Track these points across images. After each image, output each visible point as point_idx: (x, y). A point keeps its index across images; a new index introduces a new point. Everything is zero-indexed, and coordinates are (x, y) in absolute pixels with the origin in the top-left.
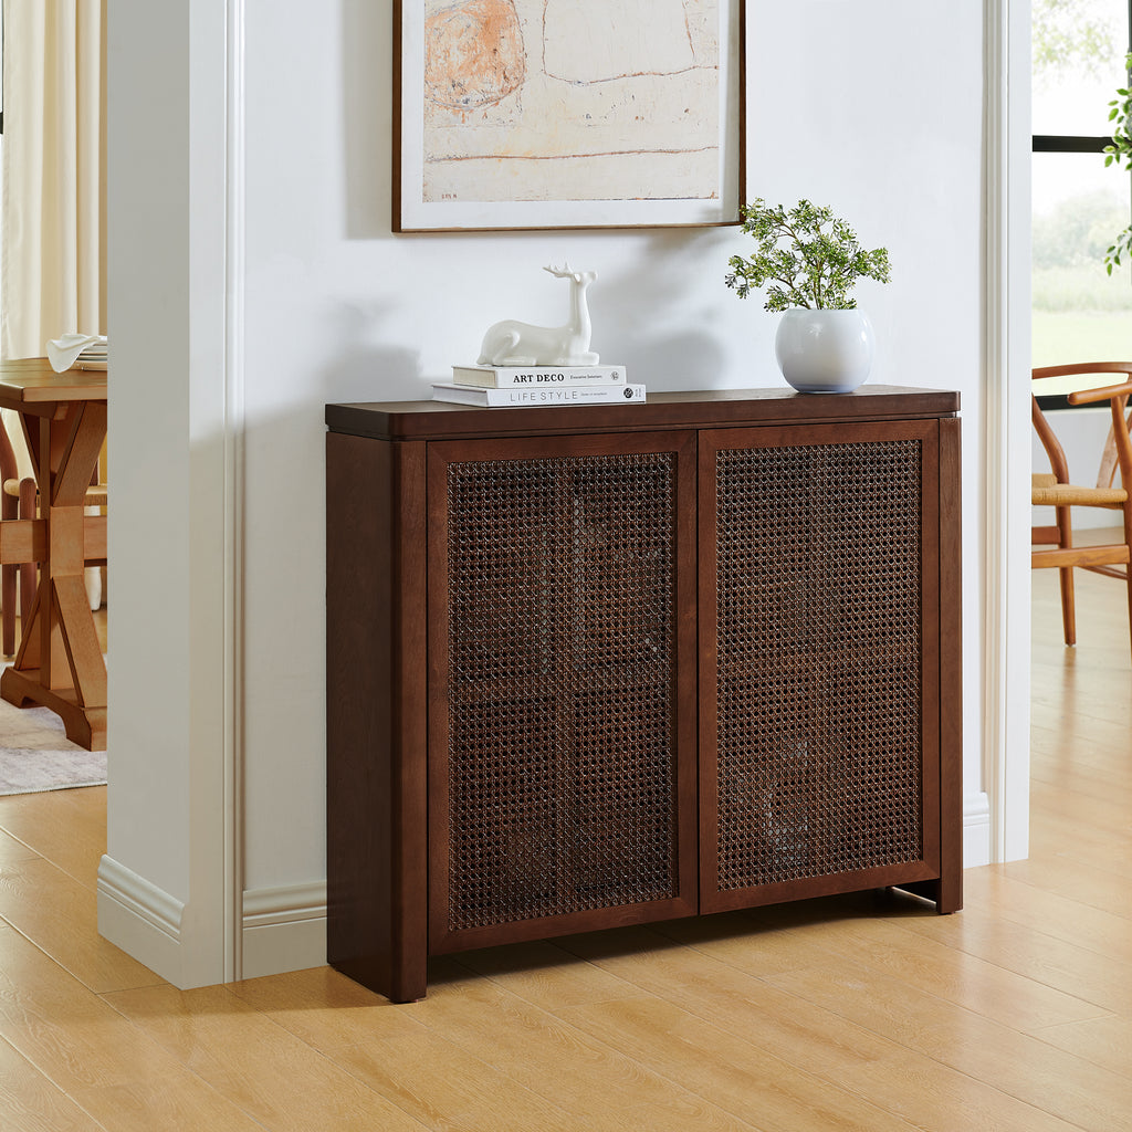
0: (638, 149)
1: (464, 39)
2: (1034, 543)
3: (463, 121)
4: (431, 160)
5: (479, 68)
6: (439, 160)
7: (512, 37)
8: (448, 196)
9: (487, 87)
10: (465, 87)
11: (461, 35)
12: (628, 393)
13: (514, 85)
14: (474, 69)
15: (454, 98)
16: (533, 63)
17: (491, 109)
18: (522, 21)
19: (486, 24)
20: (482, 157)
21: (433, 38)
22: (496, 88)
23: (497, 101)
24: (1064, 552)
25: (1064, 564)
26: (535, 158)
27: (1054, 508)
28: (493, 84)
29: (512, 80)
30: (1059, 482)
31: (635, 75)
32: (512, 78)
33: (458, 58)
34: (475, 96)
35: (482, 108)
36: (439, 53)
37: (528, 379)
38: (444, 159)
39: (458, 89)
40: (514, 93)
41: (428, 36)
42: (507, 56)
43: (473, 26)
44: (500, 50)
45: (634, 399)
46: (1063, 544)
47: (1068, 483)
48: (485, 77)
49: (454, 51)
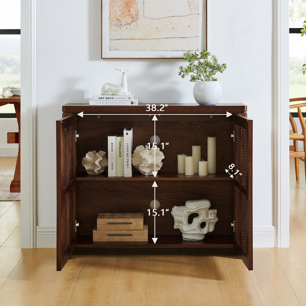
0: (173, 37)
1: (120, 8)
2: (290, 150)
3: (120, 30)
4: (111, 40)
5: (125, 15)
6: (114, 40)
7: (134, 7)
8: (116, 49)
9: (127, 20)
10: (121, 20)
11: (119, 7)
12: (132, 103)
13: (135, 20)
14: (123, 16)
15: (117, 23)
16: (140, 14)
17: (128, 26)
18: (137, 3)
19: (127, 4)
20: (126, 39)
21: (111, 8)
22: (130, 21)
23: (130, 24)
24: (295, 153)
25: (295, 157)
26: (142, 39)
27: (293, 140)
28: (129, 20)
29: (134, 19)
30: (294, 133)
31: (172, 17)
32: (134, 18)
33: (118, 13)
34: (123, 23)
35: (126, 26)
36: (113, 11)
37: (103, 98)
38: (115, 40)
39: (119, 21)
40: (135, 22)
41: (110, 7)
42: (133, 12)
43: (123, 4)
44: (131, 11)
45: (134, 105)
46: (295, 151)
47: (297, 133)
48: (126, 18)
49: (117, 11)
